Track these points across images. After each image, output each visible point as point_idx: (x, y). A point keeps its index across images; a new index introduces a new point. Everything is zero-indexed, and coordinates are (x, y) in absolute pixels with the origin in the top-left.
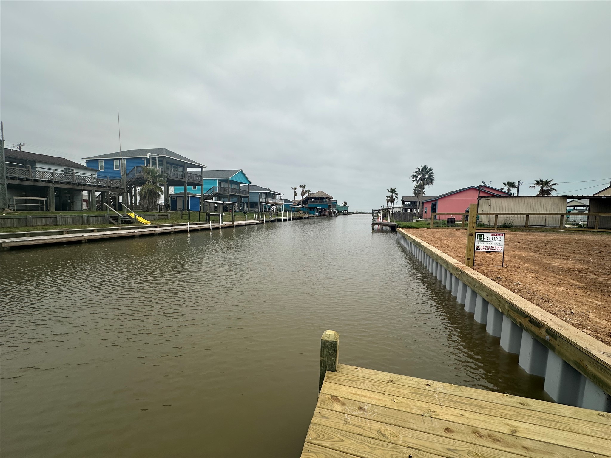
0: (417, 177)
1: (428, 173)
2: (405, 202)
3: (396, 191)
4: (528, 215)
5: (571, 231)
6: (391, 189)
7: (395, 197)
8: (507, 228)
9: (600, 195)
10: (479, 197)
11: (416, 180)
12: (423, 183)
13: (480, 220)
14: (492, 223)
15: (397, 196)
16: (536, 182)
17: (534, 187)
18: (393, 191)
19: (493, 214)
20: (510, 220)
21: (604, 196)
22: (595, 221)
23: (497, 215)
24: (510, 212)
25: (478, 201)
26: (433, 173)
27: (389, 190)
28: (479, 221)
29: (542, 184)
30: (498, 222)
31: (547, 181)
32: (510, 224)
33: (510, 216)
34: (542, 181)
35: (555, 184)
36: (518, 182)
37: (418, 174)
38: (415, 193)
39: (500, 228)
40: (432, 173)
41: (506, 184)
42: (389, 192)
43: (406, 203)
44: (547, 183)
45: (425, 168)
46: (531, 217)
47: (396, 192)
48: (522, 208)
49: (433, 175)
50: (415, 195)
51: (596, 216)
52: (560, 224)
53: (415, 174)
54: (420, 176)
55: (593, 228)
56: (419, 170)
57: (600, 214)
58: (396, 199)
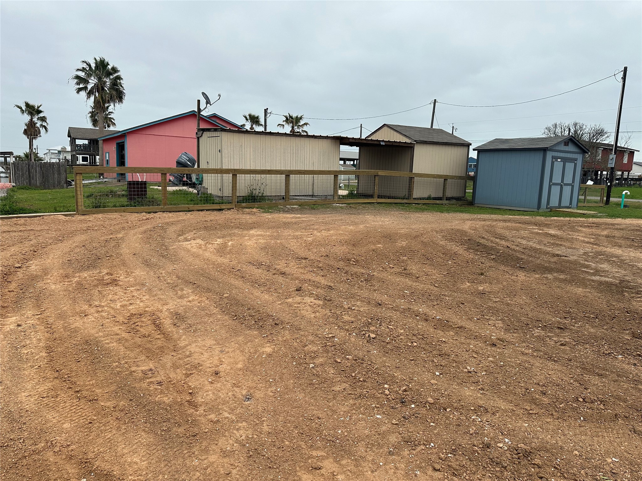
0: (86, 81)
1: (111, 77)
2: (75, 139)
3: (41, 112)
4: (288, 174)
5: (349, 204)
6: (27, 105)
7: (41, 125)
8: (256, 204)
9: (374, 138)
10: (199, 130)
11: (85, 88)
12: (102, 98)
13: (205, 184)
14: (227, 192)
15: (44, 124)
16: (285, 119)
17: (283, 125)
18: (32, 110)
19: (227, 171)
20: (260, 185)
21: (383, 141)
22: (374, 185)
23: (235, 173)
24: (258, 168)
25: (198, 138)
26: (122, 79)
27: (20, 108)
28: (204, 187)
29: (292, 122)
30: (237, 191)
31: (297, 116)
32: (260, 195)
33: (258, 176)
34: (291, 117)
35: (306, 124)
36: (265, 110)
37: (89, 75)
38: (95, 122)
39: (244, 204)
40: (119, 78)
41: (248, 117)
42: (23, 111)
43: (79, 142)
44: (298, 119)
45: (102, 65)
46: (292, 177)
47: (41, 115)
48: (277, 159)
49: (122, 81)
50: (94, 125)
51: (375, 175)
52: (334, 191)
53: (82, 74)
54: (93, 82)
55: (371, 196)
56: (89, 65)
57: (381, 173)
58: (42, 131)
